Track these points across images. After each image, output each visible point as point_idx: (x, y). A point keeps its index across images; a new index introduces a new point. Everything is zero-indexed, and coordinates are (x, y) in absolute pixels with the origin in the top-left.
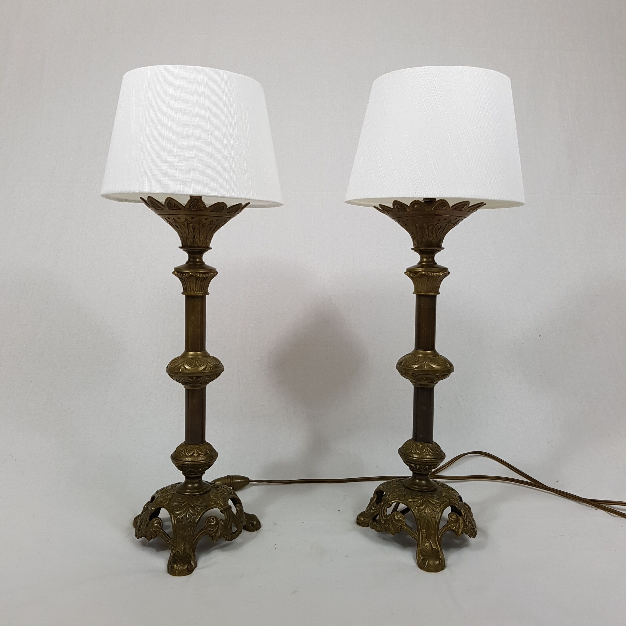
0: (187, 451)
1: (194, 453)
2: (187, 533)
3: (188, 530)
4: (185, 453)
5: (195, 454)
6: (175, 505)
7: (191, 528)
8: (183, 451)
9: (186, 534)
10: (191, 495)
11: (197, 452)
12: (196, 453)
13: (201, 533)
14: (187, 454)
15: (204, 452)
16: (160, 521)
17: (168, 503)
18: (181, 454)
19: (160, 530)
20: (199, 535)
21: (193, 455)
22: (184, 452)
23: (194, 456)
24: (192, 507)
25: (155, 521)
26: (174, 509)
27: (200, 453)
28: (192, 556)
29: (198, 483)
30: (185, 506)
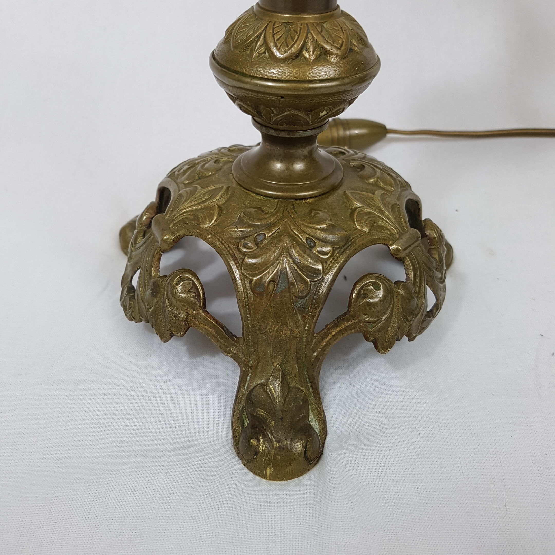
0: (277, 37)
1: (304, 47)
2: (291, 331)
3: (296, 322)
4: (268, 49)
5: (307, 51)
6: (240, 234)
7: (303, 317)
8: (259, 37)
9: (288, 334)
10: (287, 198)
11: (317, 45)
12: (311, 49)
13: (338, 330)
14: (275, 51)
15: (341, 46)
16: (197, 284)
17: (218, 225)
18: (252, 51)
19: (198, 313)
20: (331, 336)
21: (298, 55)
22: (265, 42)
23: (305, 58)
24: (300, 244)
25: (178, 283)
26: (238, 248)
27: (328, 47)
28: (311, 397)
29: (303, 158)
30: (277, 238)
